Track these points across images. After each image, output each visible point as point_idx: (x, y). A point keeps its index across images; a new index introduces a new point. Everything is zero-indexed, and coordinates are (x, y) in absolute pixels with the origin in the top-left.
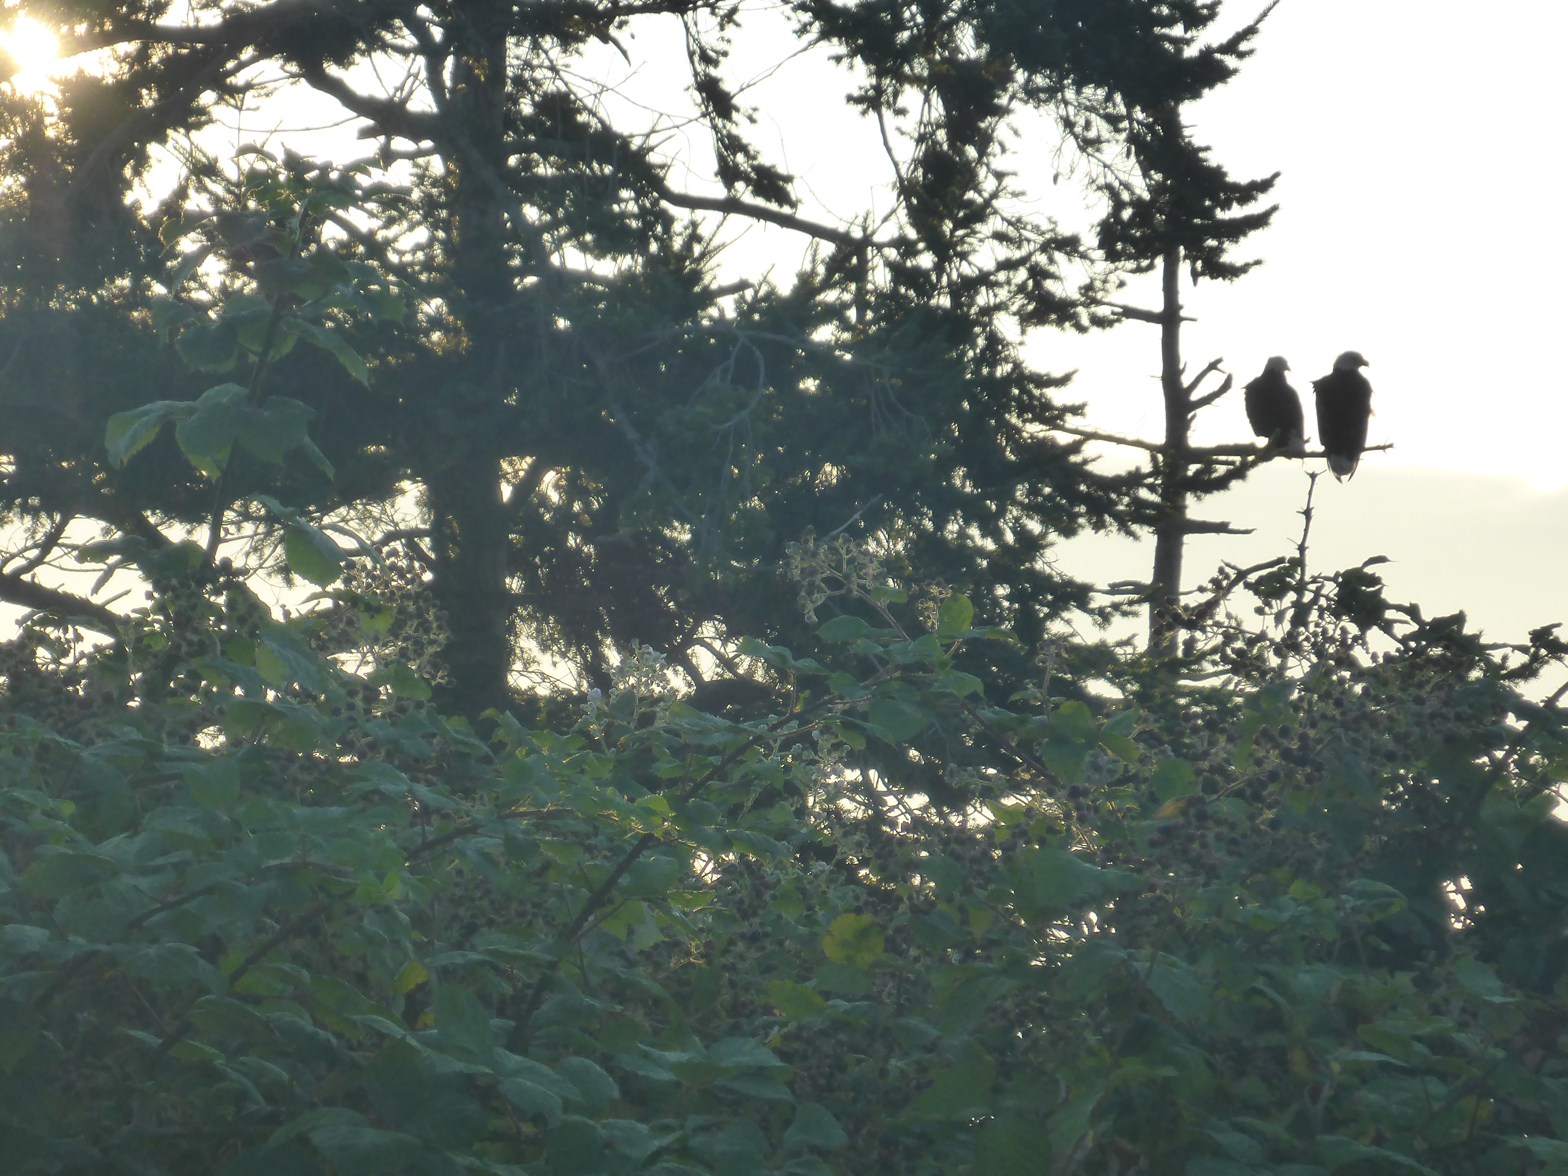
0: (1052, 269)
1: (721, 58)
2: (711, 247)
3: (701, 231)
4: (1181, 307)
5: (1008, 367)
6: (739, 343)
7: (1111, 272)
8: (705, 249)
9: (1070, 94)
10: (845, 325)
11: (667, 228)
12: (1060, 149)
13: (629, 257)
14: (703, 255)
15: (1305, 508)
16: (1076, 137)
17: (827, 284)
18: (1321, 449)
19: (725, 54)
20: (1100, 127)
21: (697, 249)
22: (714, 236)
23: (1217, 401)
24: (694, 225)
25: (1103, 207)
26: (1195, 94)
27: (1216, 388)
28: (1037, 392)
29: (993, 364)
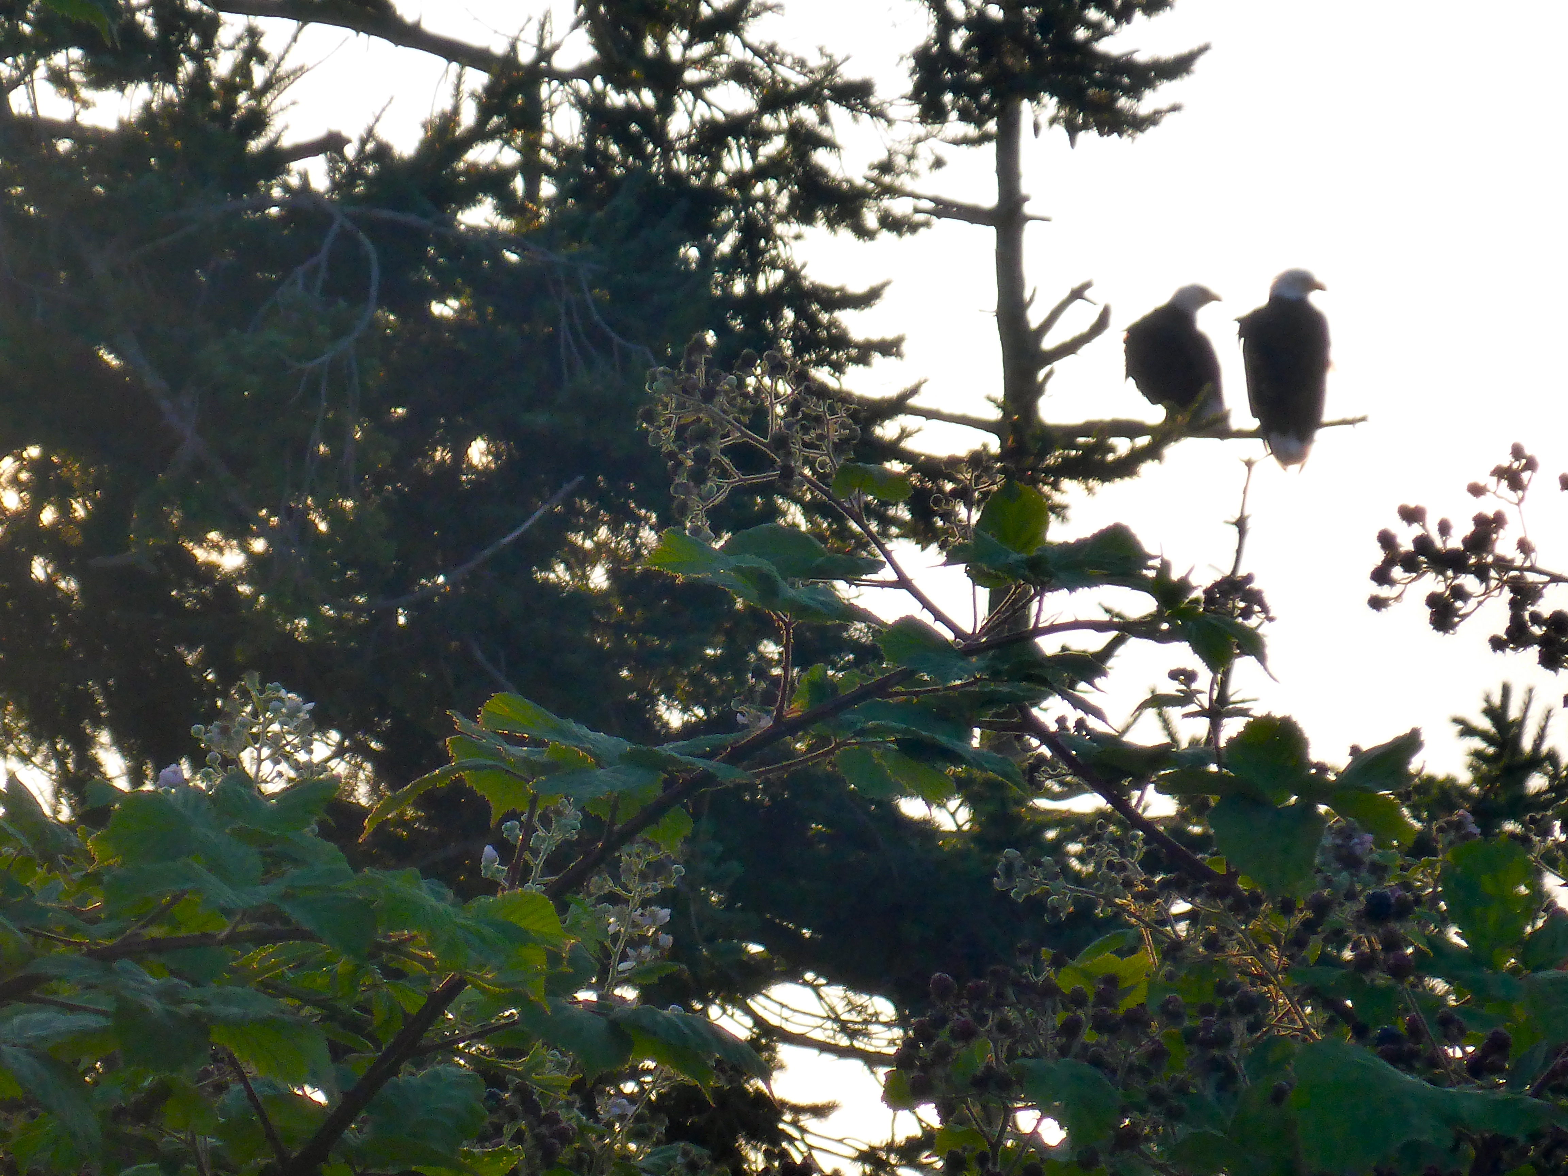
0: (825, 131)
2: (282, 71)
3: (264, 44)
4: (1026, 199)
5: (776, 277)
6: (335, 227)
7: (919, 140)
8: (274, 72)
10: (506, 205)
11: (208, 40)
13: (144, 86)
14: (268, 85)
15: (1238, 516)
17: (479, 134)
18: (1254, 424)
21: (259, 74)
22: (286, 51)
24: (253, 33)
27: (1084, 328)
28: (824, 317)
29: (753, 271)
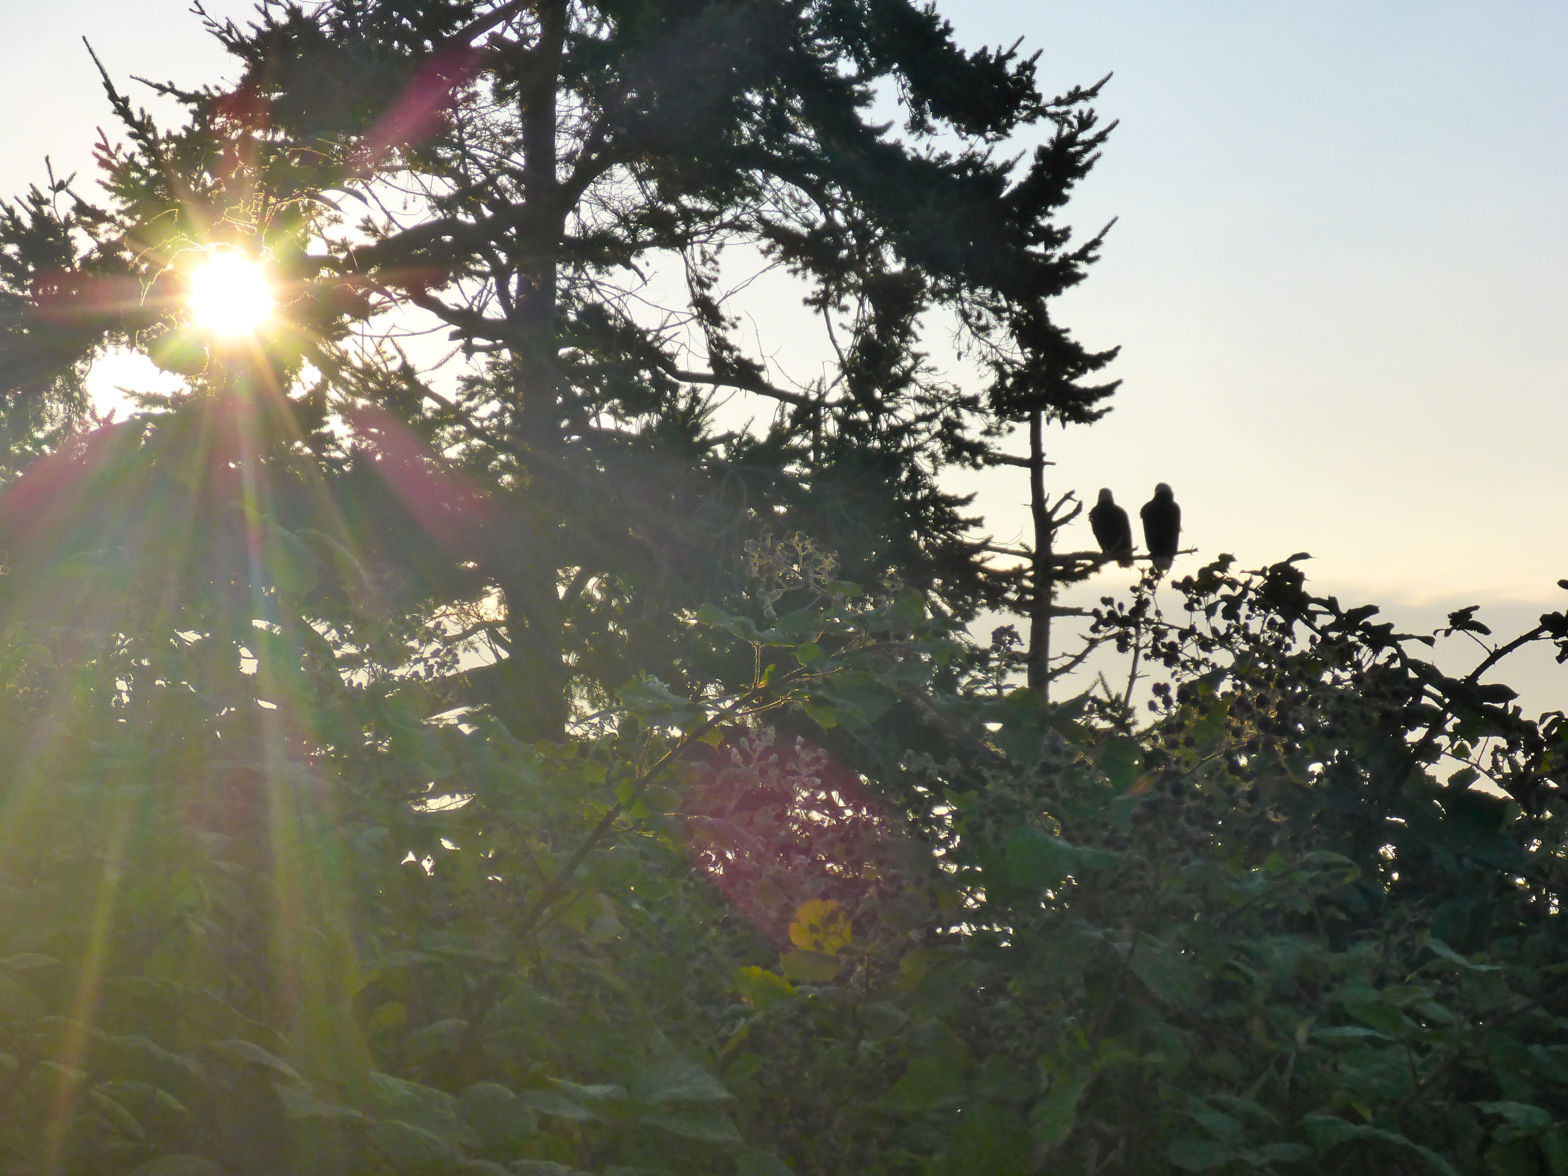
1: (713, 283)
2: (707, 407)
3: (700, 395)
4: (1044, 455)
5: (926, 492)
6: (729, 474)
8: (703, 407)
9: (965, 294)
10: (806, 463)
11: (674, 394)
12: (959, 333)
13: (647, 415)
14: (701, 413)
16: (970, 326)
17: (793, 432)
19: (715, 280)
20: (989, 317)
21: (697, 409)
22: (709, 398)
23: (1072, 521)
24: (694, 390)
25: (992, 377)
26: (1057, 292)
27: (1071, 511)
28: (948, 509)
29: (915, 490)
